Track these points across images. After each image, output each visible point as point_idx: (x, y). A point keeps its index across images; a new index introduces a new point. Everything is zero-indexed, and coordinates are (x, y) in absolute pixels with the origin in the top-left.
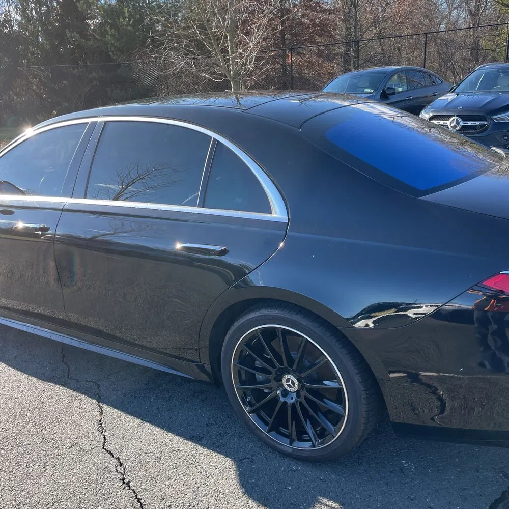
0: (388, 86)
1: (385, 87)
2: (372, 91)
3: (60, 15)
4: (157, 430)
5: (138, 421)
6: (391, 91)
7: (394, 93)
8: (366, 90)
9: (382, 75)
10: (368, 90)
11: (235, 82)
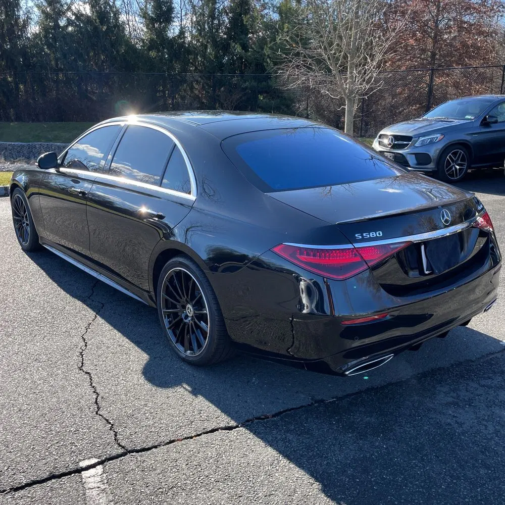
0: (490, 114)
1: (487, 114)
2: (473, 118)
3: (228, 28)
4: (119, 335)
5: (111, 328)
6: (493, 120)
7: (496, 122)
8: (467, 117)
9: (489, 104)
10: (469, 117)
11: (350, 100)
